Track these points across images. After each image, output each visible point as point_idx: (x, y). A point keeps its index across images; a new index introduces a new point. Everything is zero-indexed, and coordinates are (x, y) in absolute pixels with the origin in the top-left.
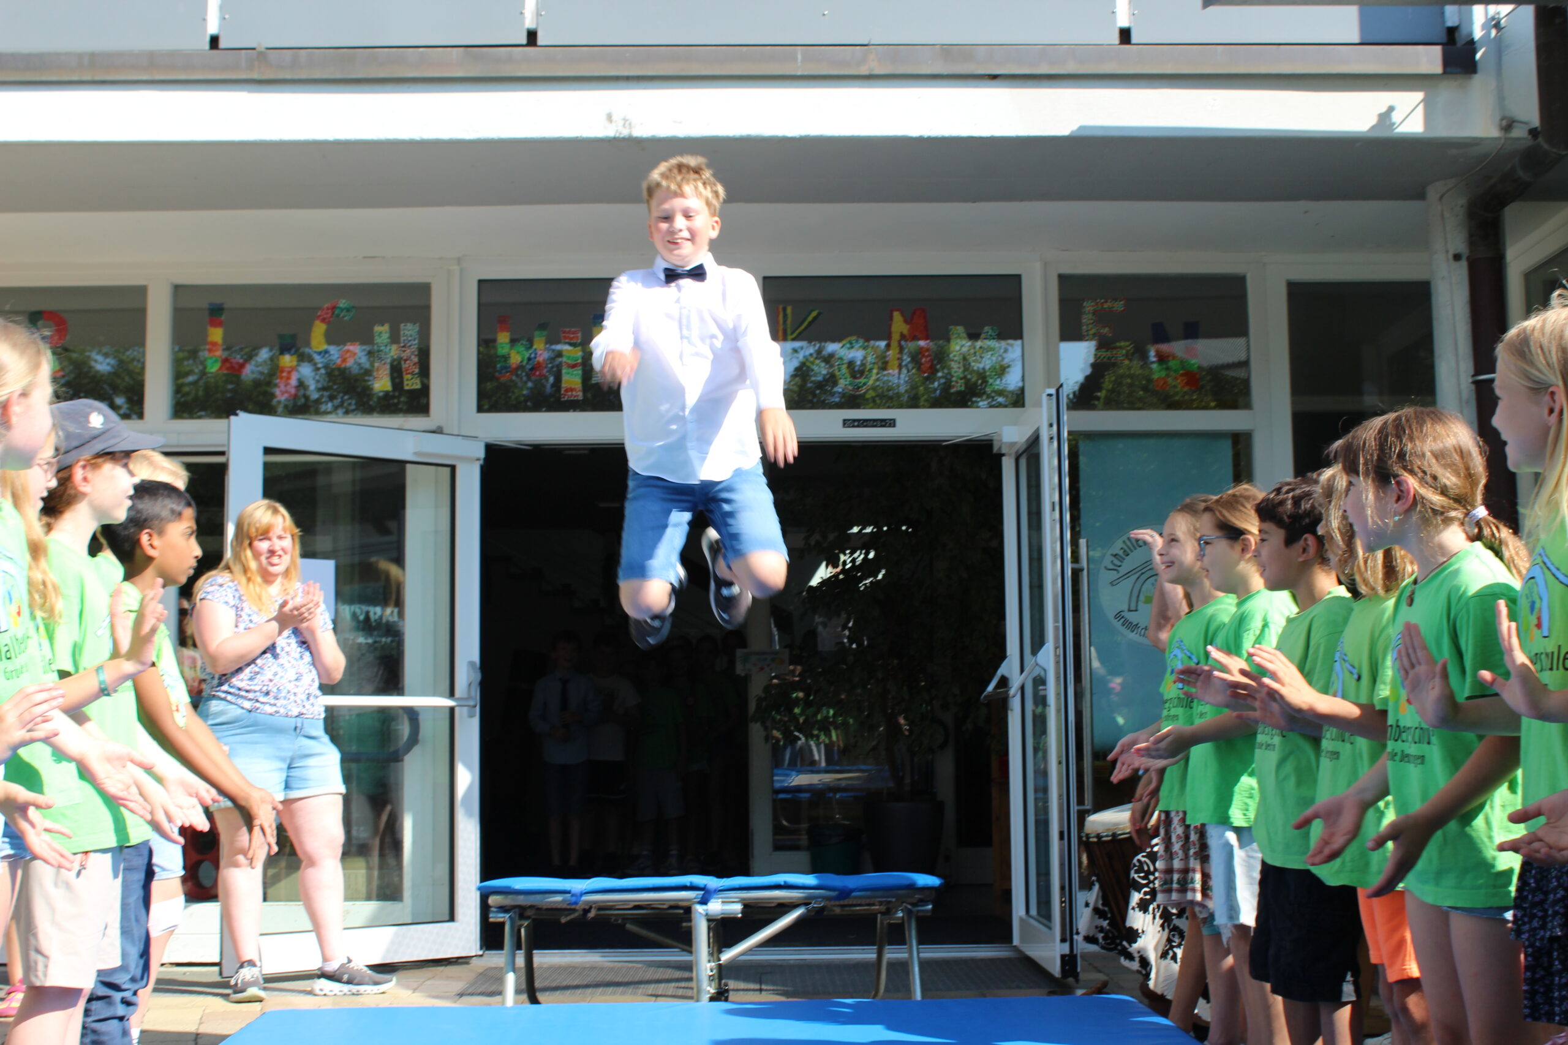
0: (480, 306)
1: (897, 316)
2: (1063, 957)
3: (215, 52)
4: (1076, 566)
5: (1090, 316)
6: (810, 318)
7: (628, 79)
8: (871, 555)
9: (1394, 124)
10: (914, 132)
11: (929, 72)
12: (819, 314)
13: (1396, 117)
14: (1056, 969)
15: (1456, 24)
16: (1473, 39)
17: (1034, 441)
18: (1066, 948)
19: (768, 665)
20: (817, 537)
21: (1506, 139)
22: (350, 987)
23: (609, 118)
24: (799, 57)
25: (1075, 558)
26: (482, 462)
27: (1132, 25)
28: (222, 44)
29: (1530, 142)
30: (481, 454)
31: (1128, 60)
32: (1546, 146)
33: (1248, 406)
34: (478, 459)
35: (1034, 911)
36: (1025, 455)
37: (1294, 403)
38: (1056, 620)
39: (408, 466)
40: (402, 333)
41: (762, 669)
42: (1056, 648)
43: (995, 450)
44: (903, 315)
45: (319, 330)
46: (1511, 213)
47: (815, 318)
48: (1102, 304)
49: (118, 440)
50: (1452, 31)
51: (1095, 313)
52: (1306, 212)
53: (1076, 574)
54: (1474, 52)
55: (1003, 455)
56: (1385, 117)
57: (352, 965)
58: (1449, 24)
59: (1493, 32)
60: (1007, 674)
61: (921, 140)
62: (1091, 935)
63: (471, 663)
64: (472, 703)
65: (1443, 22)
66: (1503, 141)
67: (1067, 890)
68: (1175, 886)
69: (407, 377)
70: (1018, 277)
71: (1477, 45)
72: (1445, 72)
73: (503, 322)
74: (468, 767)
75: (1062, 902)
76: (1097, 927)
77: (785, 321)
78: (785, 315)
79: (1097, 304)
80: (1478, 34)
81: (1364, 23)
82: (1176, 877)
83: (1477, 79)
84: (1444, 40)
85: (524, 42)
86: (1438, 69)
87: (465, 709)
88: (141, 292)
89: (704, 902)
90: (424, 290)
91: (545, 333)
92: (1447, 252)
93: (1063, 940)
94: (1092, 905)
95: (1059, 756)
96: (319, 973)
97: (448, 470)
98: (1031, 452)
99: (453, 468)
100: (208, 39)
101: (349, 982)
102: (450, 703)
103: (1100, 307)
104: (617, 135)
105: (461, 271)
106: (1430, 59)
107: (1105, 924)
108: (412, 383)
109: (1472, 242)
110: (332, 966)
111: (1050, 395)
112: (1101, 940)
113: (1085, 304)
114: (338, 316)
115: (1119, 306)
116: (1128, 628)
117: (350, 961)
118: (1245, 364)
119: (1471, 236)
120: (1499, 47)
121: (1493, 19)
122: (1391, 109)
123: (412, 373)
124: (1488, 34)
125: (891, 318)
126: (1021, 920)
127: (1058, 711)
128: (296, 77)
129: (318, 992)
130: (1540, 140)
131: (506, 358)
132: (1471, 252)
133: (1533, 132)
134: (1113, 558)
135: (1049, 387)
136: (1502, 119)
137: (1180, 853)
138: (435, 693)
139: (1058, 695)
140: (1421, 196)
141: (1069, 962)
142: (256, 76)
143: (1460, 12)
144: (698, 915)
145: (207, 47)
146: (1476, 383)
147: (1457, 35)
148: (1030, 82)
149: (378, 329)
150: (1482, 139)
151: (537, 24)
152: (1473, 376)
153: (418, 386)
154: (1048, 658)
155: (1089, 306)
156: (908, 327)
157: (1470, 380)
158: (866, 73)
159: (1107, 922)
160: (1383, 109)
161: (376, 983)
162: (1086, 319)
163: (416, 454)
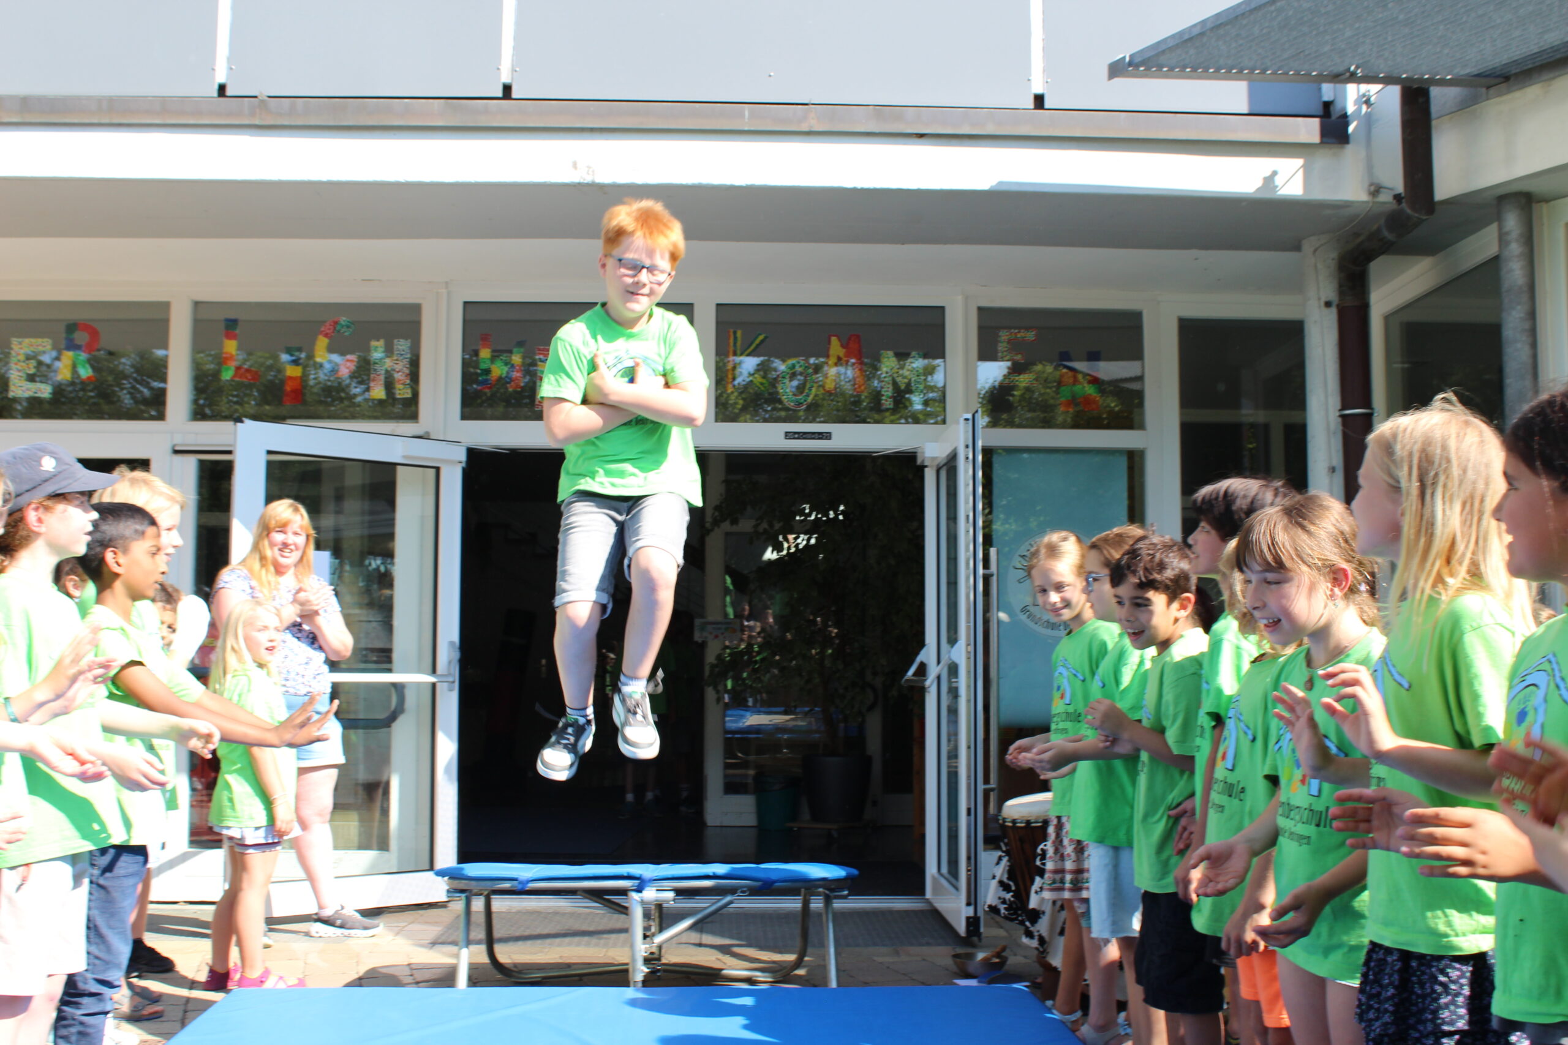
0: (466, 322)
1: (834, 341)
2: (968, 918)
3: (222, 99)
4: (987, 572)
5: (1005, 344)
6: (757, 341)
7: (592, 130)
8: (813, 541)
9: (1277, 187)
10: (849, 184)
11: (863, 130)
12: (766, 338)
13: (1278, 181)
14: (962, 929)
15: (1331, 99)
16: (1346, 113)
17: (953, 458)
18: (970, 911)
19: (722, 634)
20: (765, 525)
21: (1374, 202)
22: (343, 930)
23: (575, 165)
24: (747, 113)
25: (986, 565)
26: (464, 465)
27: (1045, 92)
28: (229, 92)
29: (1394, 206)
30: (463, 457)
31: (1041, 124)
32: (1409, 211)
33: (1141, 426)
34: (460, 462)
35: (945, 869)
36: (945, 468)
37: (1182, 414)
38: (968, 621)
39: (399, 468)
40: (395, 347)
41: (716, 637)
42: (968, 645)
43: (919, 462)
44: (840, 340)
45: (322, 342)
46: (1375, 267)
47: (762, 341)
48: (1016, 333)
49: (70, 481)
50: (1327, 105)
51: (1009, 341)
52: (1196, 259)
53: (987, 579)
54: (1347, 125)
55: (926, 467)
56: (1269, 180)
57: (343, 912)
58: (1326, 98)
59: (1364, 108)
60: (925, 661)
61: (854, 190)
62: (994, 904)
63: (452, 643)
64: (451, 679)
65: (1320, 96)
66: (1370, 205)
67: (973, 859)
68: (1068, 885)
69: (399, 386)
70: (942, 309)
71: (1350, 119)
72: (1322, 142)
73: (485, 339)
74: (448, 734)
75: (968, 871)
76: (1000, 898)
77: (735, 343)
78: (735, 338)
79: (1011, 333)
80: (1350, 109)
81: (1252, 96)
82: (1068, 877)
83: (1349, 149)
84: (1321, 113)
85: (500, 95)
86: (1316, 138)
87: (445, 684)
88: (165, 306)
89: (639, 890)
90: (416, 308)
91: (522, 350)
92: (1319, 299)
93: (968, 904)
94: (997, 878)
95: (969, 741)
96: (315, 917)
97: (433, 471)
98: (950, 466)
99: (438, 469)
100: (216, 87)
101: (341, 927)
102: (432, 679)
103: (1013, 337)
104: (582, 181)
105: (449, 294)
106: (1309, 130)
107: (1008, 896)
108: (403, 392)
109: (1342, 292)
110: (327, 913)
111: (967, 420)
112: (1003, 911)
113: (1001, 333)
114: (339, 331)
115: (1031, 336)
116: (1032, 620)
117: (343, 908)
118: (1140, 379)
119: (1341, 286)
120: (1369, 121)
121: (1364, 95)
122: (1275, 173)
123: (404, 384)
124: (1359, 109)
125: (829, 342)
126: (934, 878)
127: (968, 701)
128: (293, 123)
129: (314, 934)
130: (1404, 205)
131: (488, 371)
132: (1340, 300)
133: (1398, 198)
134: (1021, 559)
135: (967, 412)
136: (1371, 185)
137: (1073, 855)
138: (419, 671)
139: (968, 687)
140: (1297, 248)
141: (973, 923)
142: (257, 122)
143: (1335, 89)
144: (634, 902)
145: (215, 94)
146: (1343, 417)
147: (1332, 108)
148: (954, 141)
149: (374, 343)
150: (1352, 202)
151: (512, 79)
152: (1340, 410)
153: (409, 395)
154: (960, 653)
155: (1004, 335)
156: (844, 350)
157: (1338, 414)
158: (807, 129)
159: (1011, 894)
160: (1268, 174)
161: (366, 928)
162: (1002, 347)
163: (404, 457)
